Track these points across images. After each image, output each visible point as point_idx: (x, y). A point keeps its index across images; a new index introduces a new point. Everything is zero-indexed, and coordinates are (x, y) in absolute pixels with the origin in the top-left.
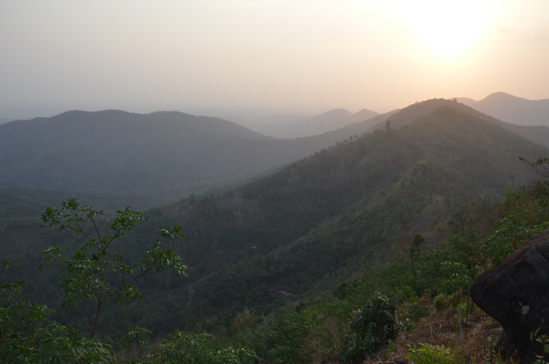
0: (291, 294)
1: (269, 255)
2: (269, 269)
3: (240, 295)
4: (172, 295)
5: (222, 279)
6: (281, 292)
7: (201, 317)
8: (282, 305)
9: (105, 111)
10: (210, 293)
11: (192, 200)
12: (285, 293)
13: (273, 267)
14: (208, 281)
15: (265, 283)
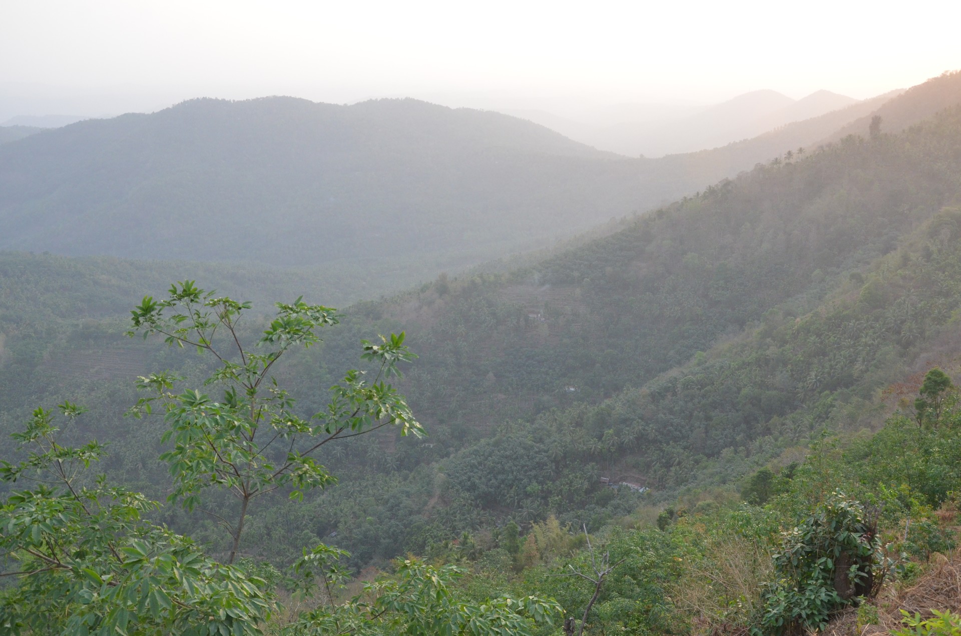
0: (647, 488)
1: (603, 406)
2: (603, 435)
3: (540, 487)
4: (399, 482)
5: (502, 452)
6: (627, 485)
7: (459, 529)
8: (629, 512)
9: (263, 98)
10: (477, 481)
11: (442, 289)
12: (636, 488)
13: (611, 431)
14: (474, 456)
15: (594, 463)
